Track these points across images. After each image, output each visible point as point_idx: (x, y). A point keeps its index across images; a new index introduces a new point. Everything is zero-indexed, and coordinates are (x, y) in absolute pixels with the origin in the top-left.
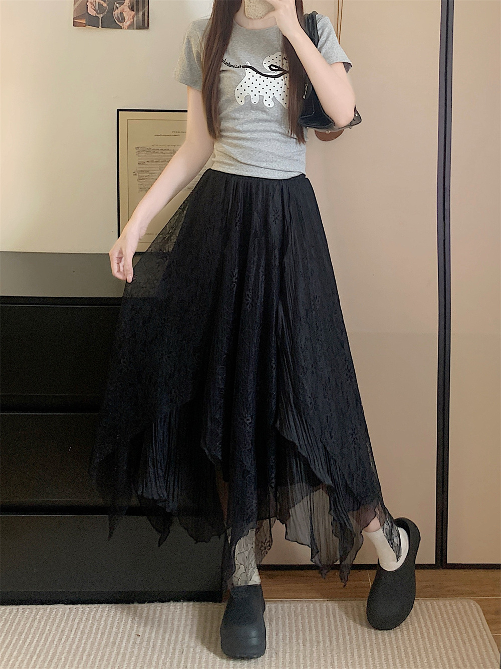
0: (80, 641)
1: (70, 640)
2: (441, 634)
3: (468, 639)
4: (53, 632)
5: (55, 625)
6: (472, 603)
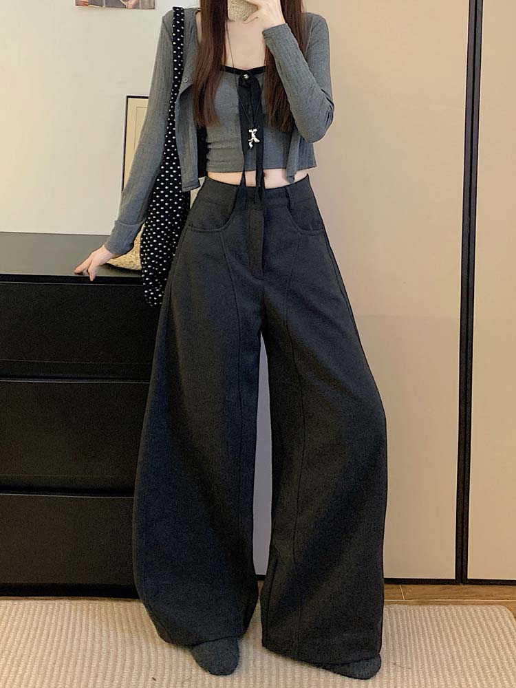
3: (502, 646)
6: (504, 609)
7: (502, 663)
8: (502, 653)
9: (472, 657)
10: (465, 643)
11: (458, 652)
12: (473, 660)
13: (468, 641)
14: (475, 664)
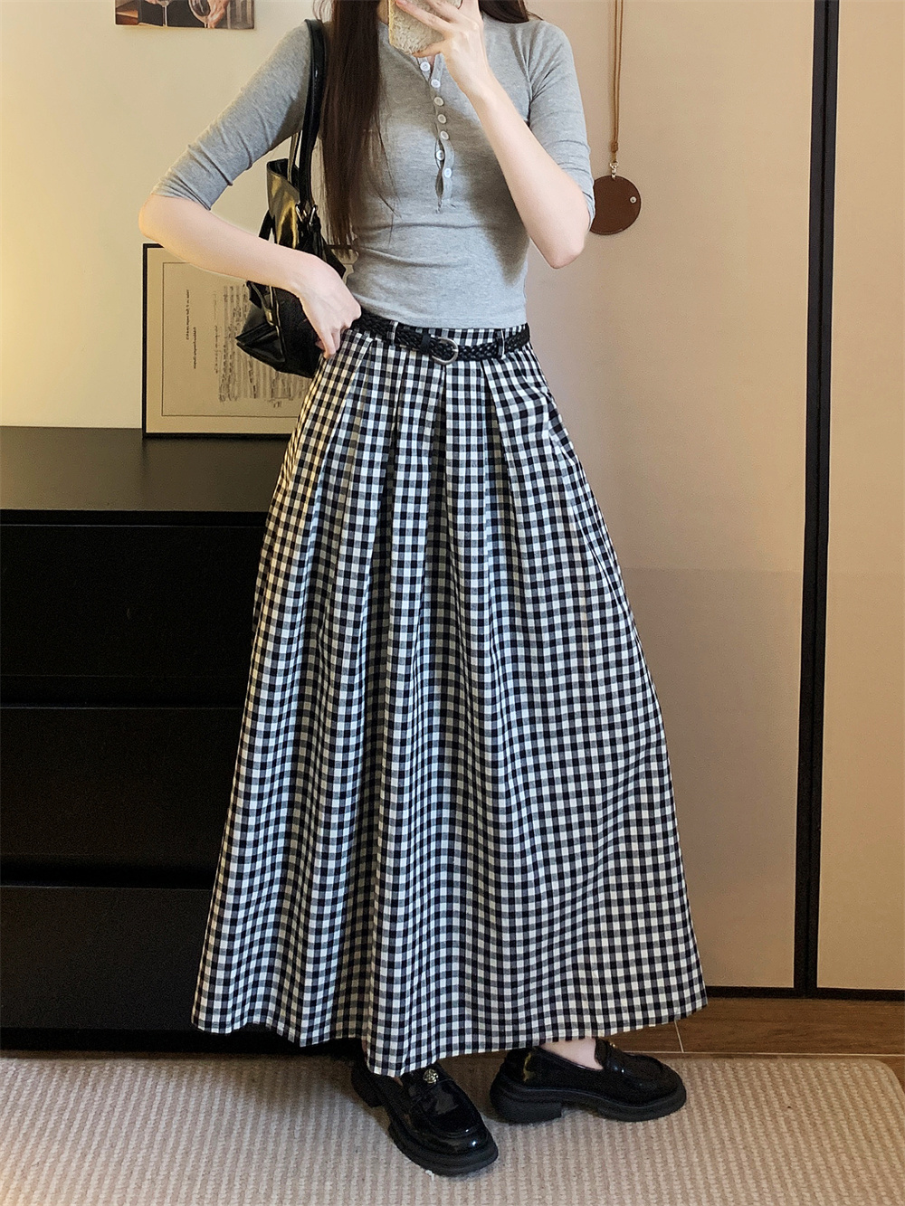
0: (169, 1124)
1: (150, 1124)
2: (825, 1123)
3: (877, 1134)
4: (118, 1110)
5: (123, 1096)
6: (880, 1067)
7: (878, 1166)
8: (877, 1146)
9: (823, 1154)
10: (809, 1127)
11: (796, 1144)
12: (826, 1160)
13: (814, 1125)
14: (829, 1168)
